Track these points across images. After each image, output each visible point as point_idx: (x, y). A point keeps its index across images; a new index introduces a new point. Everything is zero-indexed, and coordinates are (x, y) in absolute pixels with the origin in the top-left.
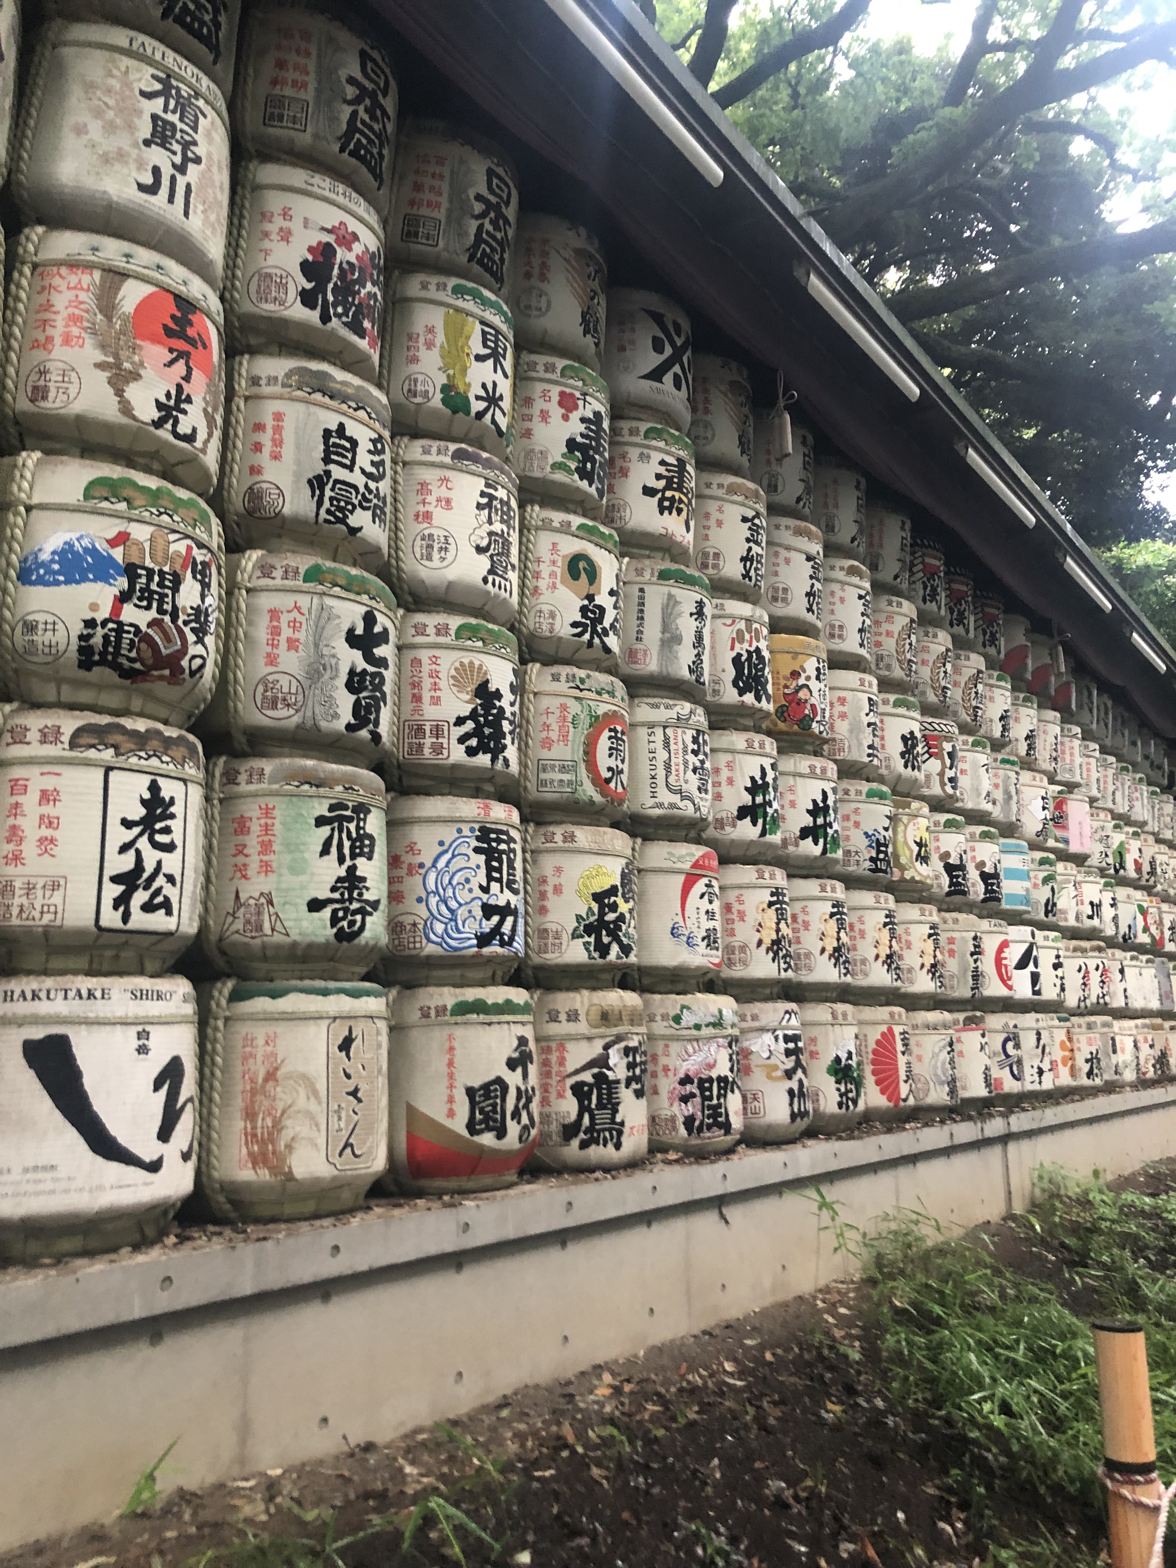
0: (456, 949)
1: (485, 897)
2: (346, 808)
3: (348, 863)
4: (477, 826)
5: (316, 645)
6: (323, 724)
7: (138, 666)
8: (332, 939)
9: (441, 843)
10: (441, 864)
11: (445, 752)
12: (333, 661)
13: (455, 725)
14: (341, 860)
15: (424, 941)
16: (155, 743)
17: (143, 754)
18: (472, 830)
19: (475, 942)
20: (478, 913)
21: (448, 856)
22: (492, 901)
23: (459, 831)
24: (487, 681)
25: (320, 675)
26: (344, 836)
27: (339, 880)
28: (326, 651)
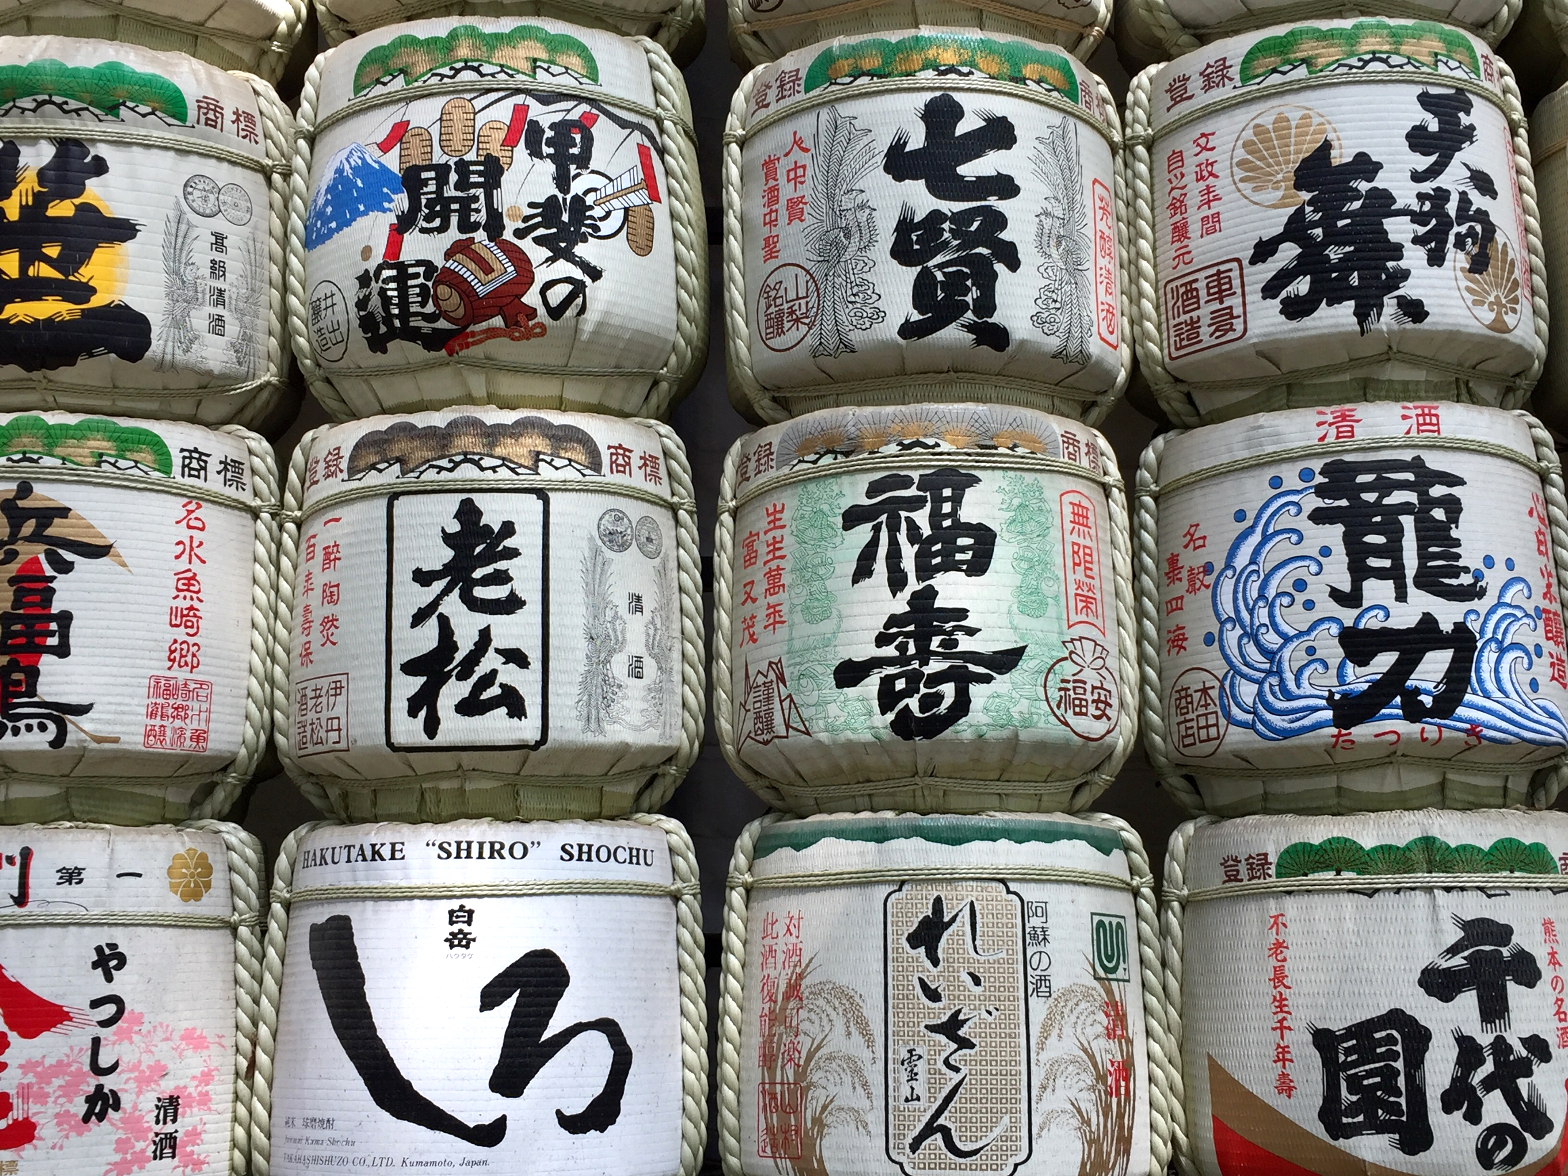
0: (1287, 734)
1: (1348, 616)
2: (907, 483)
3: (913, 585)
4: (1317, 465)
5: (830, 197)
6: (856, 337)
7: (442, 324)
8: (887, 734)
9: (1240, 516)
10: (1242, 559)
11: (1238, 325)
12: (863, 216)
13: (1253, 261)
14: (897, 582)
15: (1223, 721)
16: (467, 442)
17: (444, 463)
18: (1306, 475)
19: (1329, 714)
20: (1334, 652)
21: (1255, 539)
22: (1373, 622)
23: (1276, 482)
24: (1327, 146)
25: (841, 249)
26: (902, 537)
27: (893, 620)
28: (847, 202)
